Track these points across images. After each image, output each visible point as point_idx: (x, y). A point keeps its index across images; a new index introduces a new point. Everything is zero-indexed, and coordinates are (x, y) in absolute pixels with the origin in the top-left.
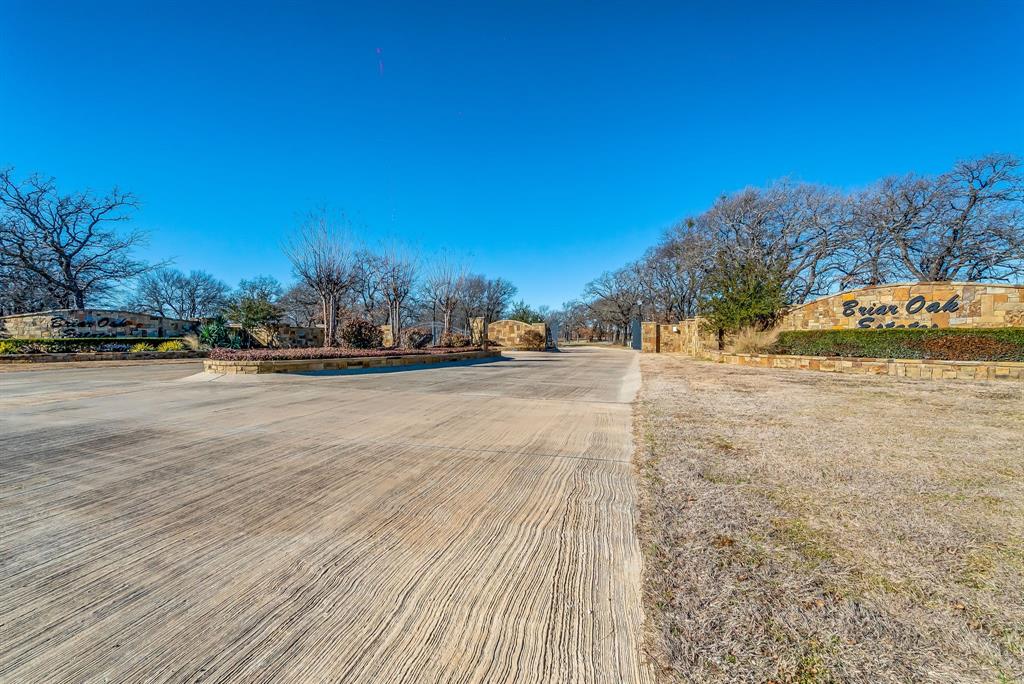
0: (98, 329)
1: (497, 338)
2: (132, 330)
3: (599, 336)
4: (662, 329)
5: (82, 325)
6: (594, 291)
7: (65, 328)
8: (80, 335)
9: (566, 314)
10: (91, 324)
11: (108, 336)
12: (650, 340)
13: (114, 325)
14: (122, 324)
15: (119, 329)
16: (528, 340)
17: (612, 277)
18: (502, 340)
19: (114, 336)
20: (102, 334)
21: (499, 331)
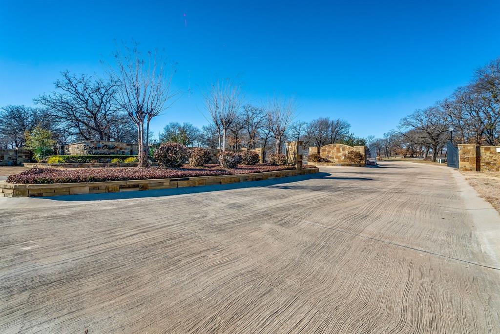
0: (102, 151)
1: (328, 156)
2: (117, 151)
3: (411, 154)
4: (482, 149)
5: (96, 148)
6: (408, 124)
7: (89, 150)
8: (95, 154)
9: (386, 140)
10: (99, 148)
11: (106, 154)
12: (468, 160)
13: (109, 148)
14: (113, 148)
15: (112, 151)
16: (350, 158)
17: (422, 113)
18: (331, 157)
19: (109, 154)
20: (104, 153)
21: (329, 152)
